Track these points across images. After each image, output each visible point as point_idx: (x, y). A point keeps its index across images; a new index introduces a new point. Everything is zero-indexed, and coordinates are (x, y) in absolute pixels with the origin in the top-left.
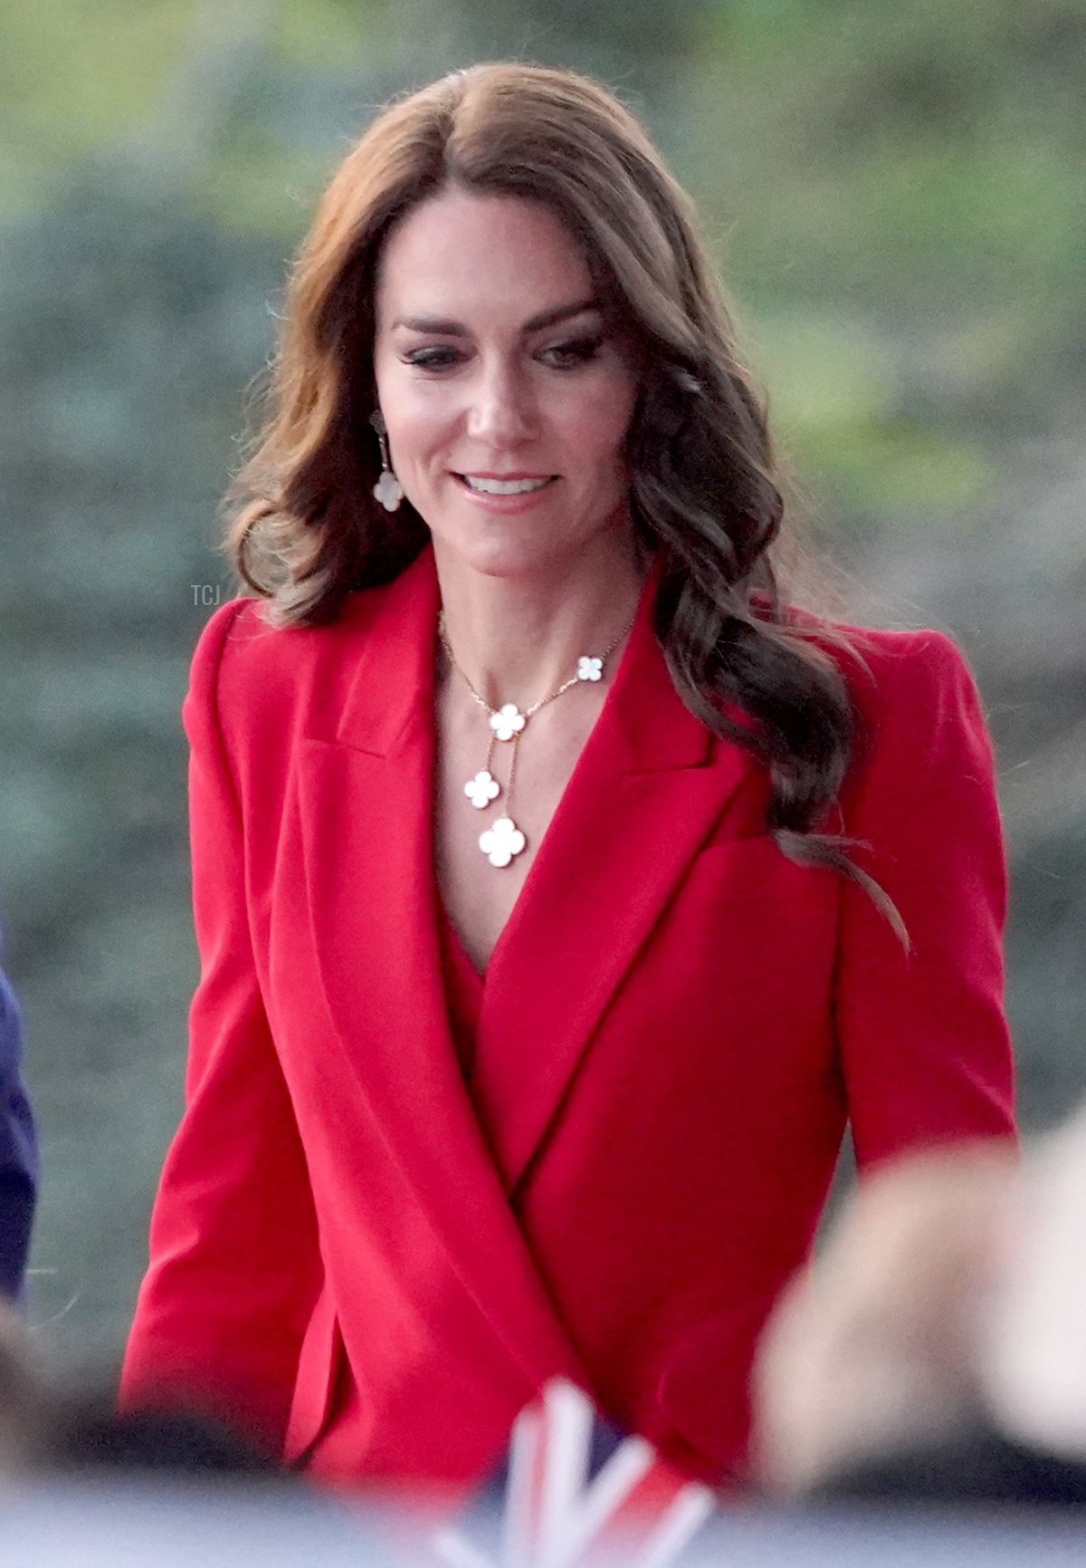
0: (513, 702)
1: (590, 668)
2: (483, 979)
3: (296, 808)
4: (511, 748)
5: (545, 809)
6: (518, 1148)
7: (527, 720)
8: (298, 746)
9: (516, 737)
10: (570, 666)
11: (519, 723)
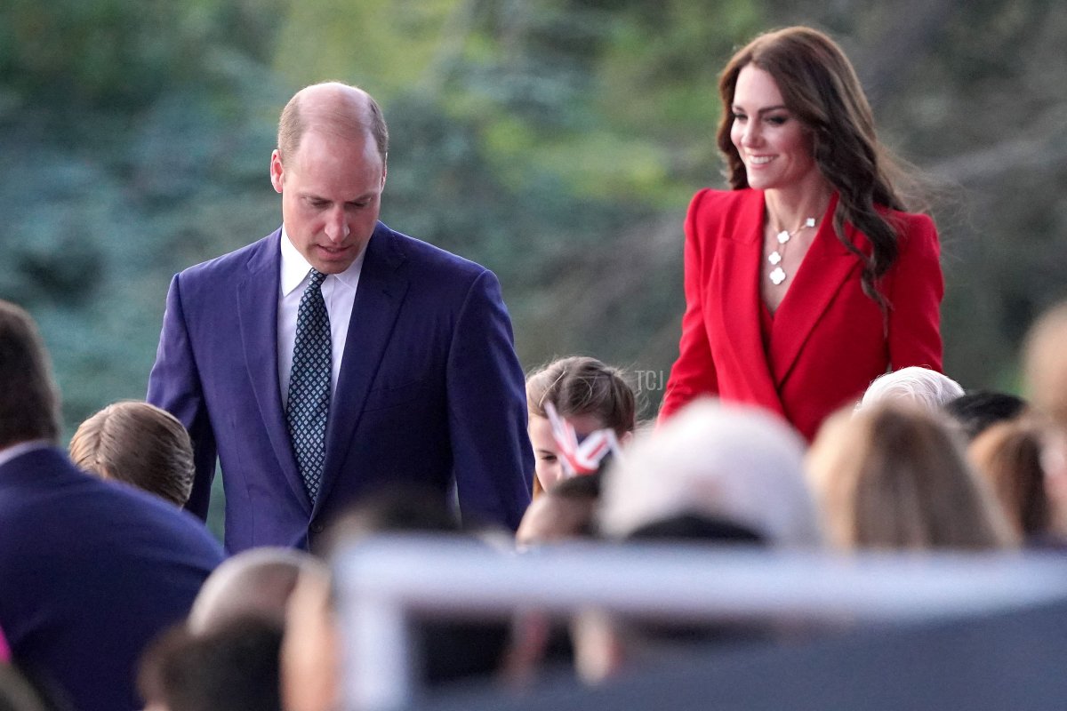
0: (787, 230)
1: (811, 222)
2: (773, 318)
3: (718, 265)
4: (783, 246)
5: (795, 267)
6: (781, 374)
7: (790, 237)
8: (720, 240)
9: (786, 243)
10: (803, 221)
11: (787, 238)
